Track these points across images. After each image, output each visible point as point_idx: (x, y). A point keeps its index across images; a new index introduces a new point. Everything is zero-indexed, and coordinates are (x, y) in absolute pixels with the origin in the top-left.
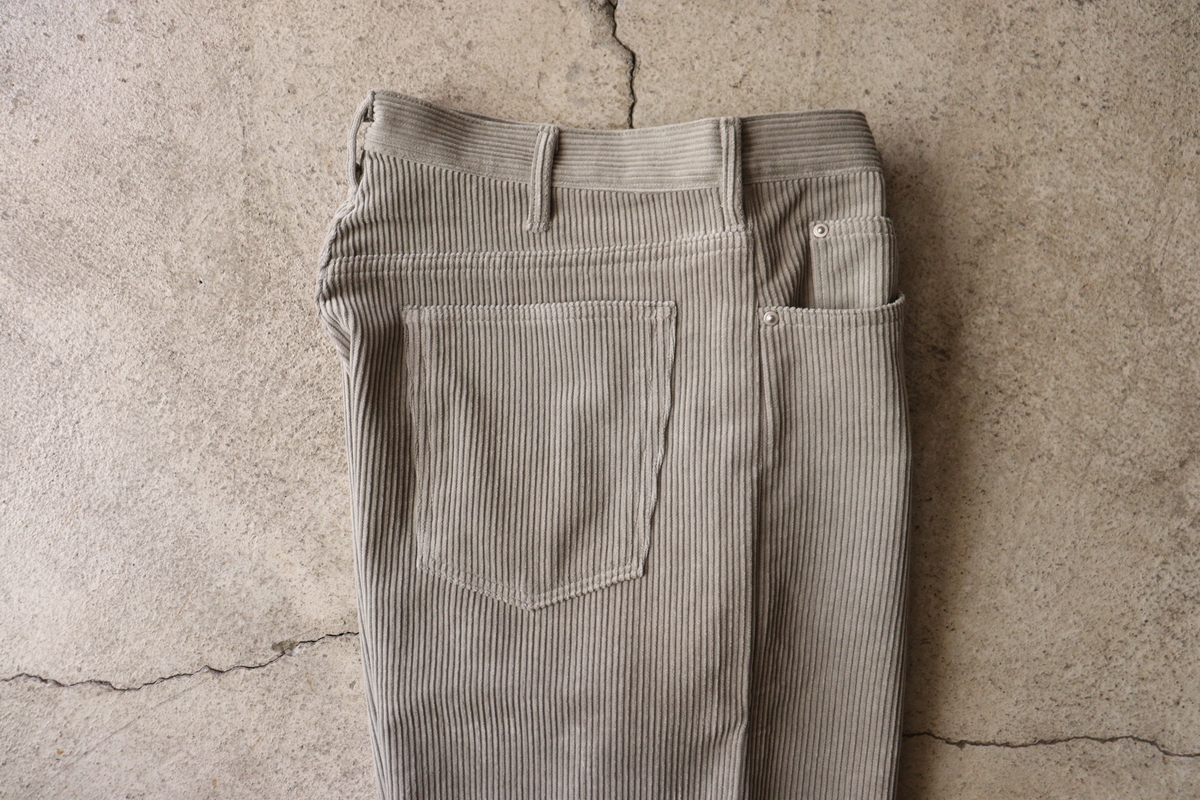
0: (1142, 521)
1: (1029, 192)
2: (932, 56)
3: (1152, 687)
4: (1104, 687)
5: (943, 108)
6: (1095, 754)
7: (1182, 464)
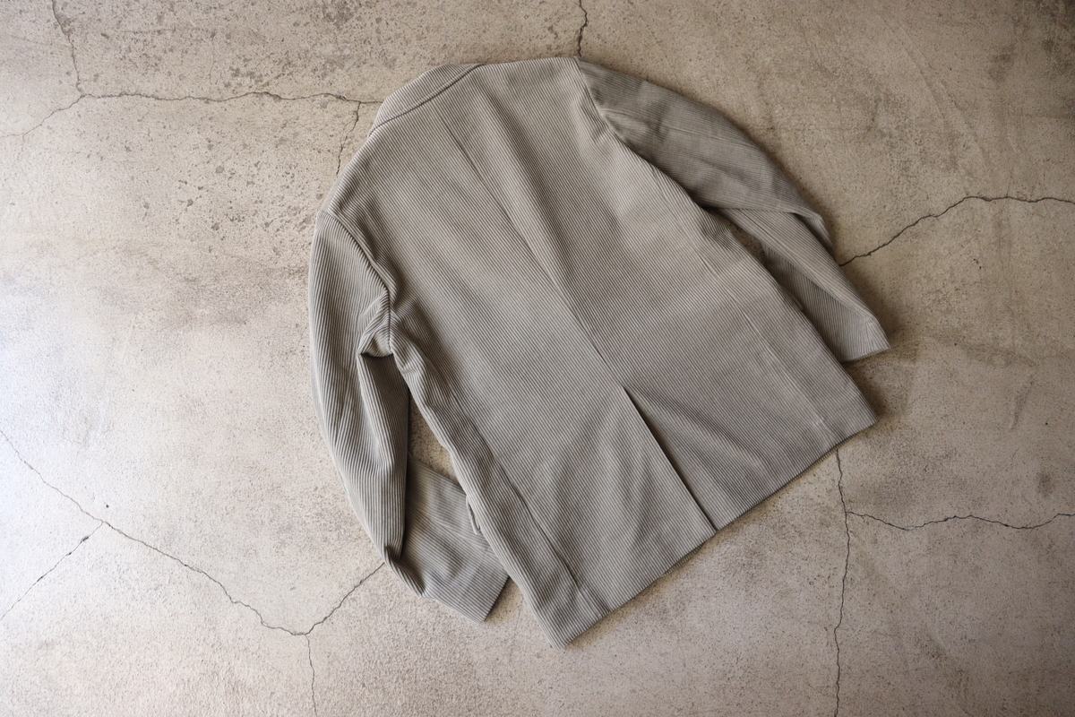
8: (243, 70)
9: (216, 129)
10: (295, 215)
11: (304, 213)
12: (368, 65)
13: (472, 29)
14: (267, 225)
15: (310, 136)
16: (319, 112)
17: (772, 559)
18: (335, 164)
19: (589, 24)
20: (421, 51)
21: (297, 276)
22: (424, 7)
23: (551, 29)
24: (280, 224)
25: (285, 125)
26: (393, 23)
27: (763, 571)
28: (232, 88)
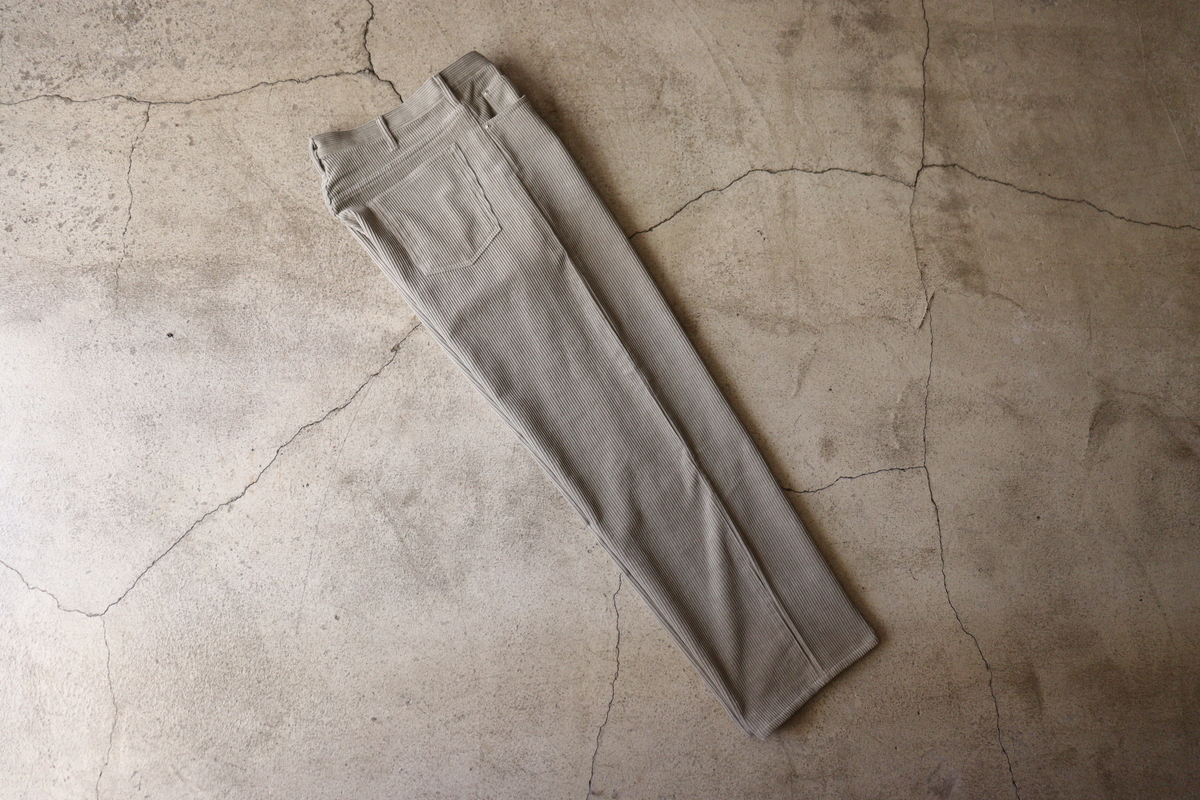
0: (658, 123)
1: (548, 47)
2: (488, 25)
3: (700, 172)
4: (684, 182)
5: (503, 38)
6: (698, 205)
7: (658, 98)
8: (33, 73)
9: (7, 133)
10: (88, 215)
11: (96, 213)
12: (158, 65)
13: (261, 27)
14: (60, 225)
15: (101, 138)
16: (110, 113)
17: (549, 529)
18: (127, 164)
19: (375, 17)
20: (210, 51)
21: (90, 274)
22: (213, 7)
23: (337, 23)
24: (73, 224)
25: (77, 127)
26: (183, 23)
27: (541, 540)
28: (23, 91)
